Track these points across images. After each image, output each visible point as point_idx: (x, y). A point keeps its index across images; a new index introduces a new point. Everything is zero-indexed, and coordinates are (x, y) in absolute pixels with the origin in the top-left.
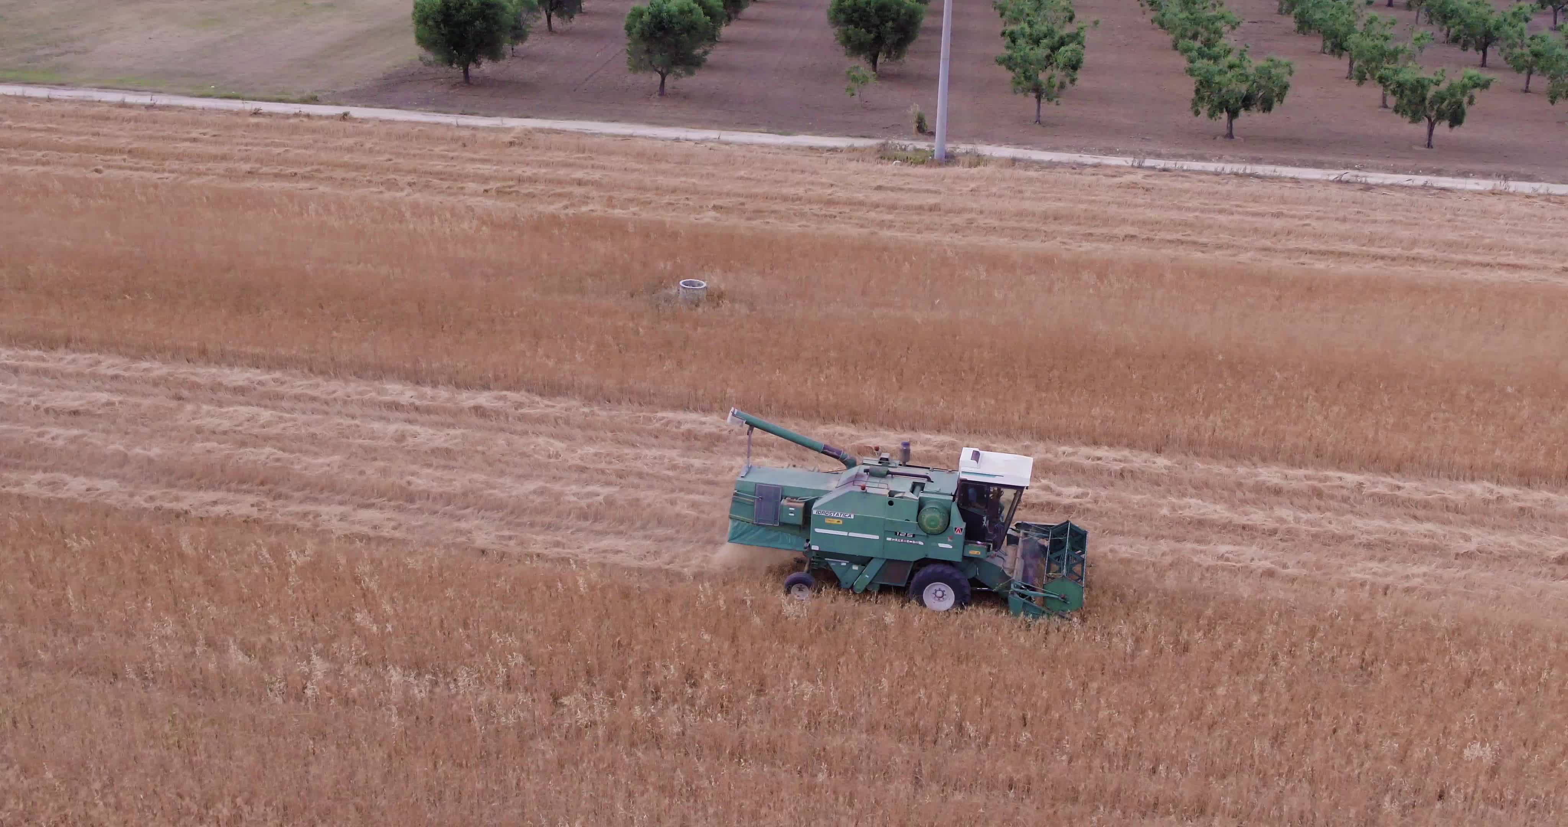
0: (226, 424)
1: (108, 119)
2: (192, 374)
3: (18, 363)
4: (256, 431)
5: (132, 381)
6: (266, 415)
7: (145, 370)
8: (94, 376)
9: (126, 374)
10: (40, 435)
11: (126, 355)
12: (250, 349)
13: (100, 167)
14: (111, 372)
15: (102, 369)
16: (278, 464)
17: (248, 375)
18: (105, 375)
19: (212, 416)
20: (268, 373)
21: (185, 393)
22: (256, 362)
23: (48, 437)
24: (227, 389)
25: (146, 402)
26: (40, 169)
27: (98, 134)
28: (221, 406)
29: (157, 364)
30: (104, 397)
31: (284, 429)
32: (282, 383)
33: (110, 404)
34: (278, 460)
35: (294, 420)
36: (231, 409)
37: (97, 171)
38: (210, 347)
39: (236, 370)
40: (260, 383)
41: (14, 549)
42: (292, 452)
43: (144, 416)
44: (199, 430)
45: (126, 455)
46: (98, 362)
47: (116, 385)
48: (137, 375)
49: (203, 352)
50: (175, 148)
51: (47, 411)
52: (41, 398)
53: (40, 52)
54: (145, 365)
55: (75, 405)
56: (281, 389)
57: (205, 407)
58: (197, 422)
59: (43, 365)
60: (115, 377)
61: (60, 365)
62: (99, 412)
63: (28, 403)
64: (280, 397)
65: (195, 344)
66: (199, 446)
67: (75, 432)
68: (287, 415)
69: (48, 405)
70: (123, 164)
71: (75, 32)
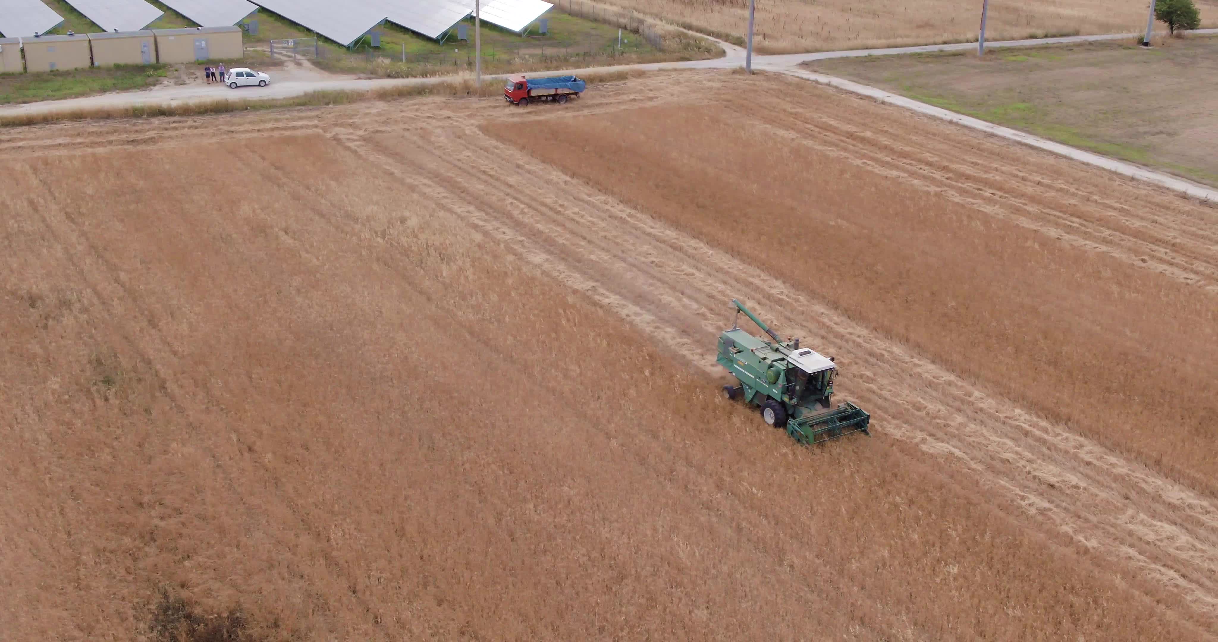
0: (1151, 536)
1: (1168, 208)
2: (1144, 480)
3: (1030, 429)
4: (1171, 550)
5: (1100, 471)
6: (1184, 539)
7: (1111, 464)
8: (1076, 457)
9: (1098, 463)
10: (1023, 498)
11: (1103, 445)
12: (1192, 472)
13: (1146, 258)
14: (1087, 458)
15: (1082, 454)
16: (1175, 590)
17: (1183, 495)
18: (1082, 460)
19: (1145, 525)
20: (1199, 499)
21: (1133, 495)
22: (1193, 484)
23: (1027, 502)
24: (1164, 502)
25: (1103, 495)
26: (1104, 248)
27: (1155, 222)
28: (1153, 517)
29: (1122, 462)
30: (1074, 479)
31: (1192, 557)
32: (1208, 512)
33: (1077, 487)
34: (1177, 586)
35: (1203, 551)
36: (1159, 524)
37: (1143, 260)
38: (1165, 460)
39: (1177, 488)
40: (1190, 506)
41: (973, 596)
42: (1191, 581)
43: (1096, 506)
44: (1131, 534)
45: (1072, 538)
46: (1082, 446)
47: (1088, 471)
48: (1105, 467)
49: (1158, 463)
50: (1209, 249)
51: (1035, 477)
52: (1034, 465)
53: (1141, 129)
54: (1112, 459)
55: (1053, 480)
56: (1204, 518)
57: (1142, 516)
58: (1131, 527)
59: (1045, 436)
60: (1088, 463)
61: (1057, 440)
62: (1068, 492)
63: (1025, 467)
64: (1201, 524)
65: (1154, 454)
66: (1125, 550)
67: (1046, 504)
68: (1199, 545)
69: (1036, 474)
70: (1165, 257)
71: (1173, 113)
